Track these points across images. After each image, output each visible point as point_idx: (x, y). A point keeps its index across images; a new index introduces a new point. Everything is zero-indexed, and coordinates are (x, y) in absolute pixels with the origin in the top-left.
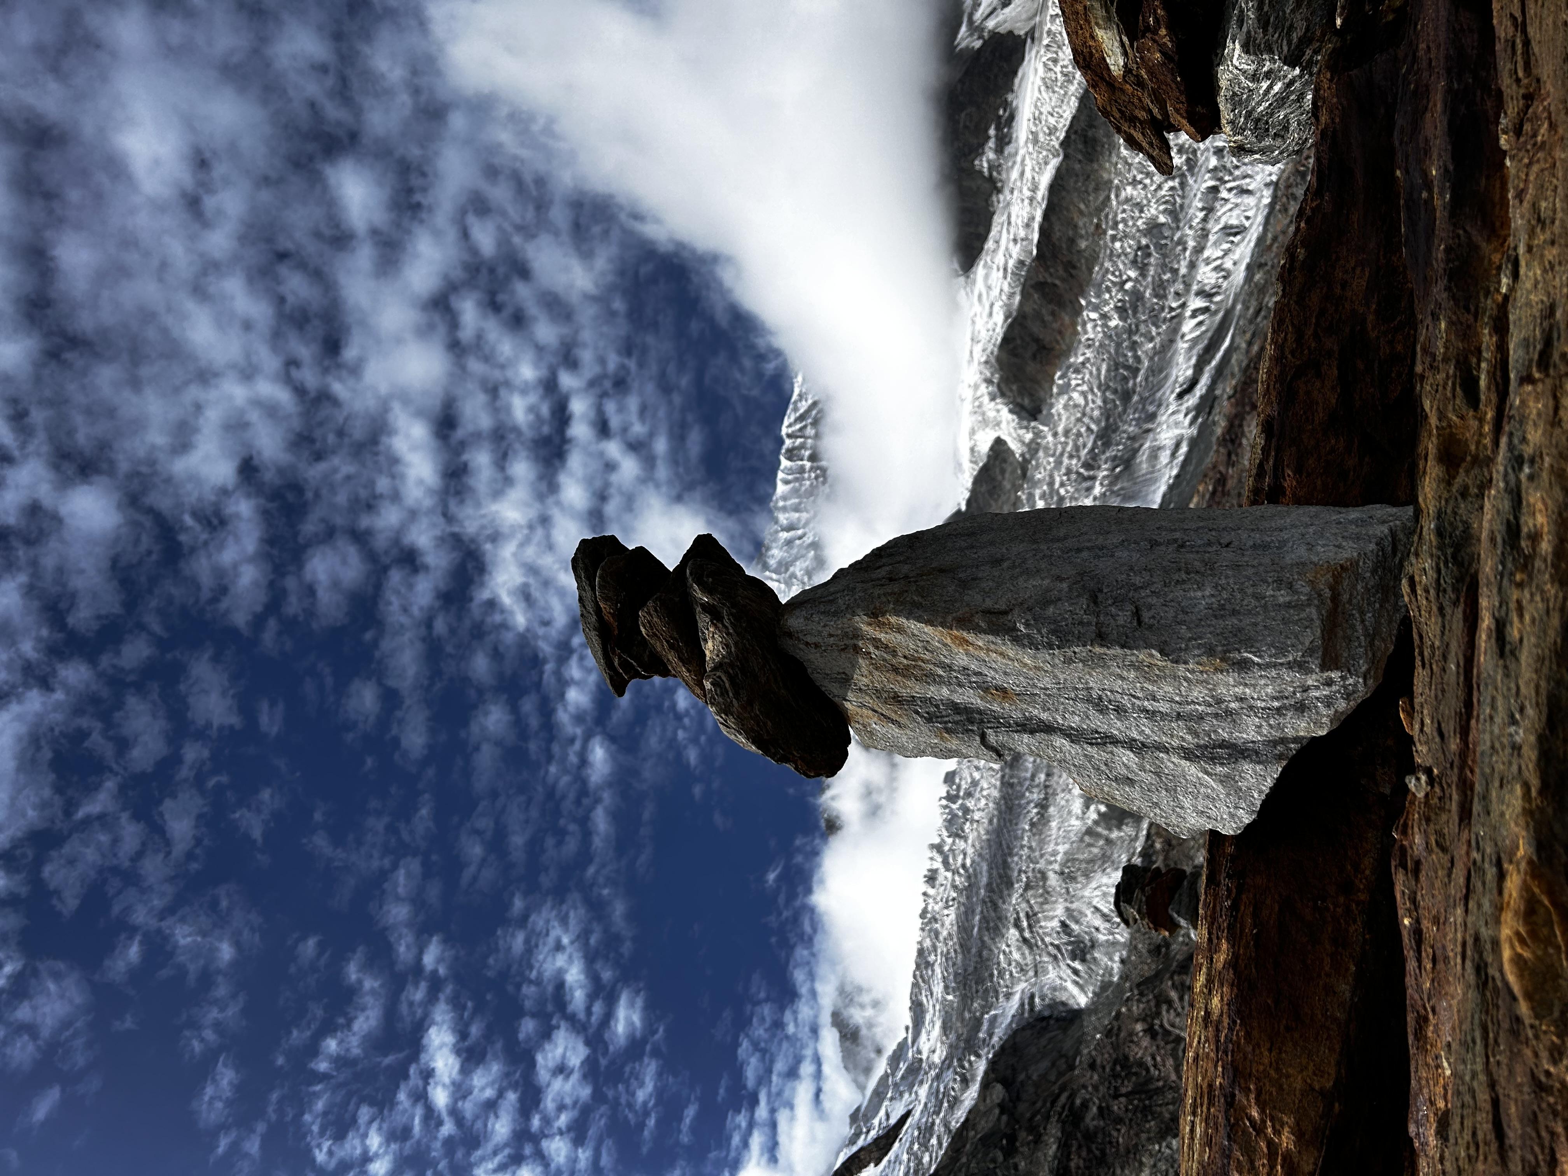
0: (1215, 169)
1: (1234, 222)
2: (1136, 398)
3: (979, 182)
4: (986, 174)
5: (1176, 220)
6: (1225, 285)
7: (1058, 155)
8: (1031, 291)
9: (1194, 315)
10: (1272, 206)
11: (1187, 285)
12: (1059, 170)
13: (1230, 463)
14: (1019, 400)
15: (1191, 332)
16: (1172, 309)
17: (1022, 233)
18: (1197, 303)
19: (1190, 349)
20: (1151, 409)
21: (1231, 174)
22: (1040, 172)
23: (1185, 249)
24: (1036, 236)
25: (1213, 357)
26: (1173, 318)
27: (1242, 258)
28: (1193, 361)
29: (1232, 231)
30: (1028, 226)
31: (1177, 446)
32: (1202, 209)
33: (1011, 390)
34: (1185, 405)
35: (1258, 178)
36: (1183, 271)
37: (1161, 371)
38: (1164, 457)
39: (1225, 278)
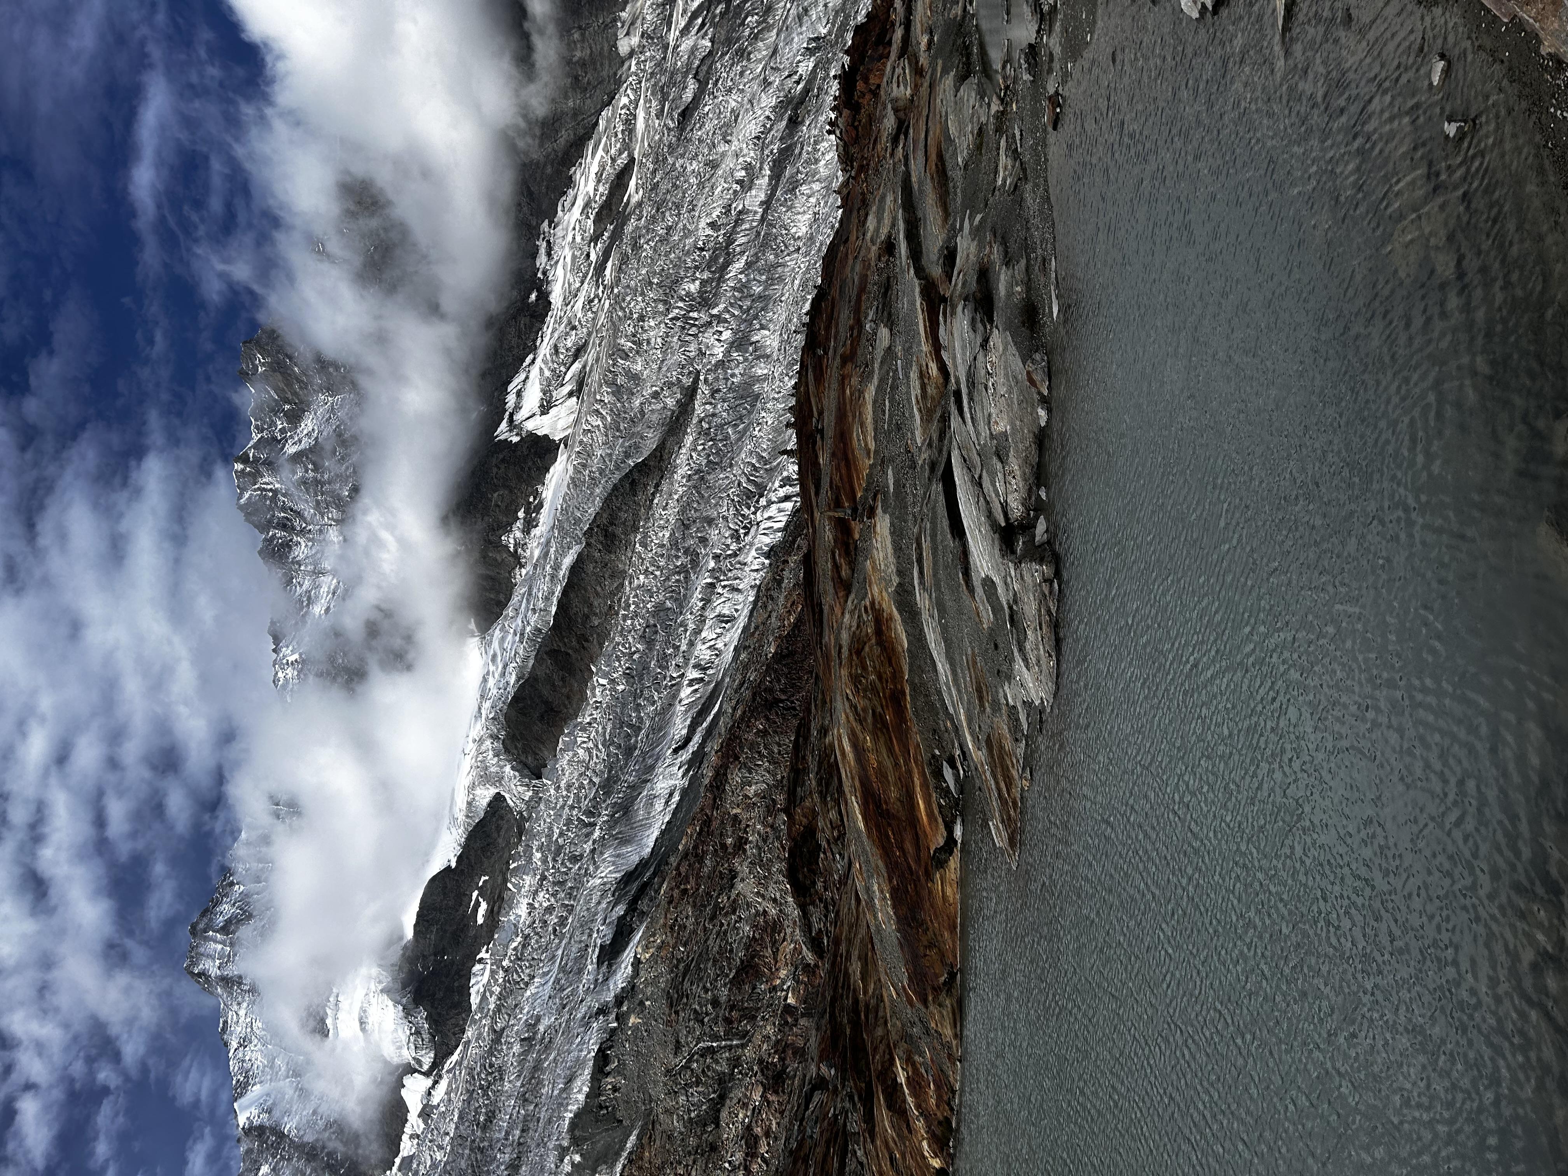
0: (713, 569)
1: (726, 612)
2: (637, 752)
3: (505, 555)
4: (512, 549)
5: (681, 606)
6: (716, 662)
7: (581, 543)
8: (545, 656)
9: (690, 684)
10: (755, 603)
11: (687, 660)
12: (580, 555)
13: (714, 806)
14: (523, 758)
15: (688, 697)
16: (672, 678)
17: (541, 604)
18: (694, 674)
19: (686, 711)
20: (650, 761)
21: (725, 575)
22: (563, 555)
23: (686, 631)
24: (554, 609)
25: (705, 720)
26: (673, 685)
27: (730, 642)
28: (688, 722)
29: (725, 620)
30: (547, 599)
31: (671, 795)
32: (702, 600)
33: (516, 748)
34: (679, 760)
35: (746, 581)
36: (684, 648)
37: (660, 730)
38: (659, 805)
39: (717, 655)
